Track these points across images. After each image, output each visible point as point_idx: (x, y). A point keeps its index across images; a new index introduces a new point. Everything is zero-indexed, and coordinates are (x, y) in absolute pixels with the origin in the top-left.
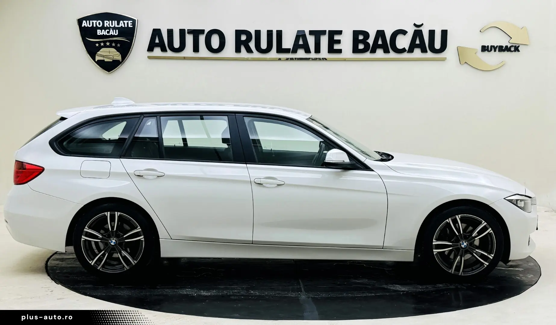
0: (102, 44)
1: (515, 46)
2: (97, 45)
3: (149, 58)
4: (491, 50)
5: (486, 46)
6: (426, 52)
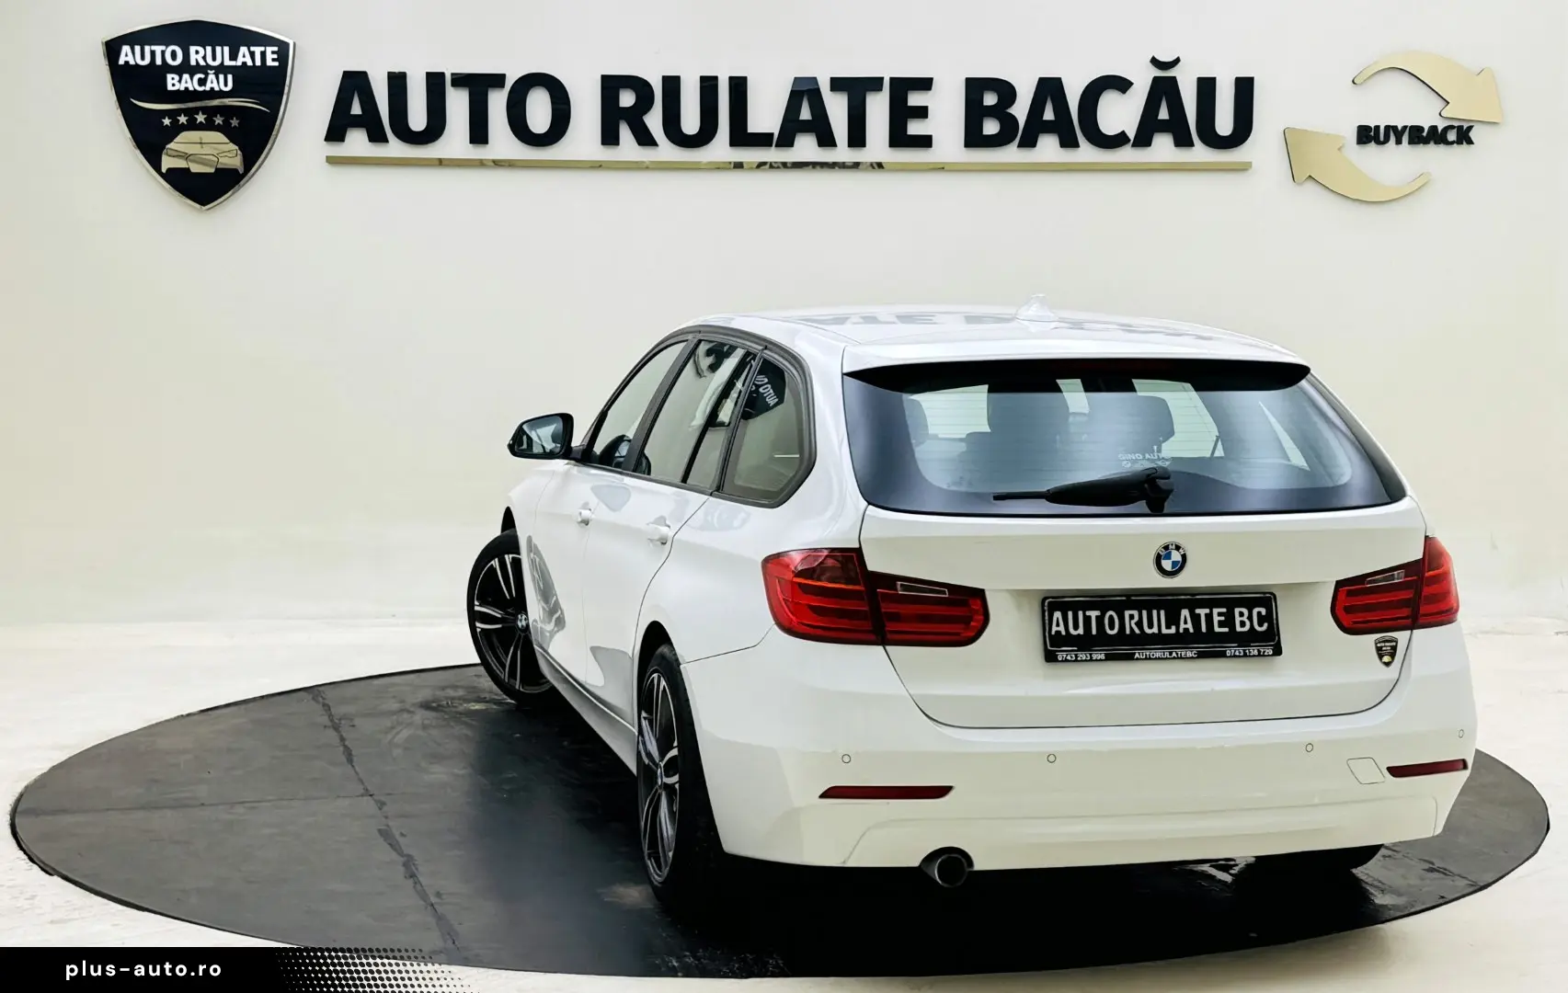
0: (183, 119)
1: (1460, 128)
2: (167, 121)
3: (332, 161)
4: (1387, 140)
5: (1370, 127)
6: (1191, 144)
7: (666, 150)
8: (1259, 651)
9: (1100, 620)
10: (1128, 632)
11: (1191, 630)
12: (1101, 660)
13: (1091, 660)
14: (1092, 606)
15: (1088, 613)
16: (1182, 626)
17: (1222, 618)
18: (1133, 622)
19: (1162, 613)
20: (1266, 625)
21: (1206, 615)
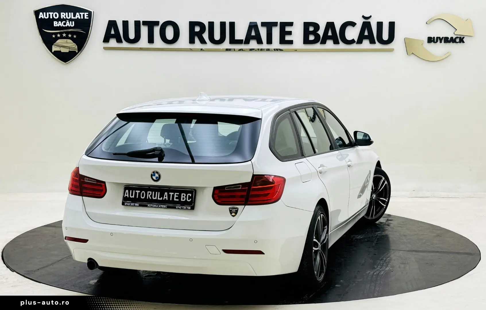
0: (59, 35)
1: (460, 38)
2: (54, 36)
3: (105, 48)
4: (437, 41)
5: (432, 37)
6: (375, 43)
7: (209, 45)
8: (186, 208)
9: (140, 193)
10: (147, 198)
11: (167, 199)
12: (137, 206)
13: (134, 206)
14: (138, 189)
15: (136, 191)
16: (164, 198)
17: (177, 196)
18: (149, 195)
19: (159, 193)
20: (190, 199)
21: (172, 195)
